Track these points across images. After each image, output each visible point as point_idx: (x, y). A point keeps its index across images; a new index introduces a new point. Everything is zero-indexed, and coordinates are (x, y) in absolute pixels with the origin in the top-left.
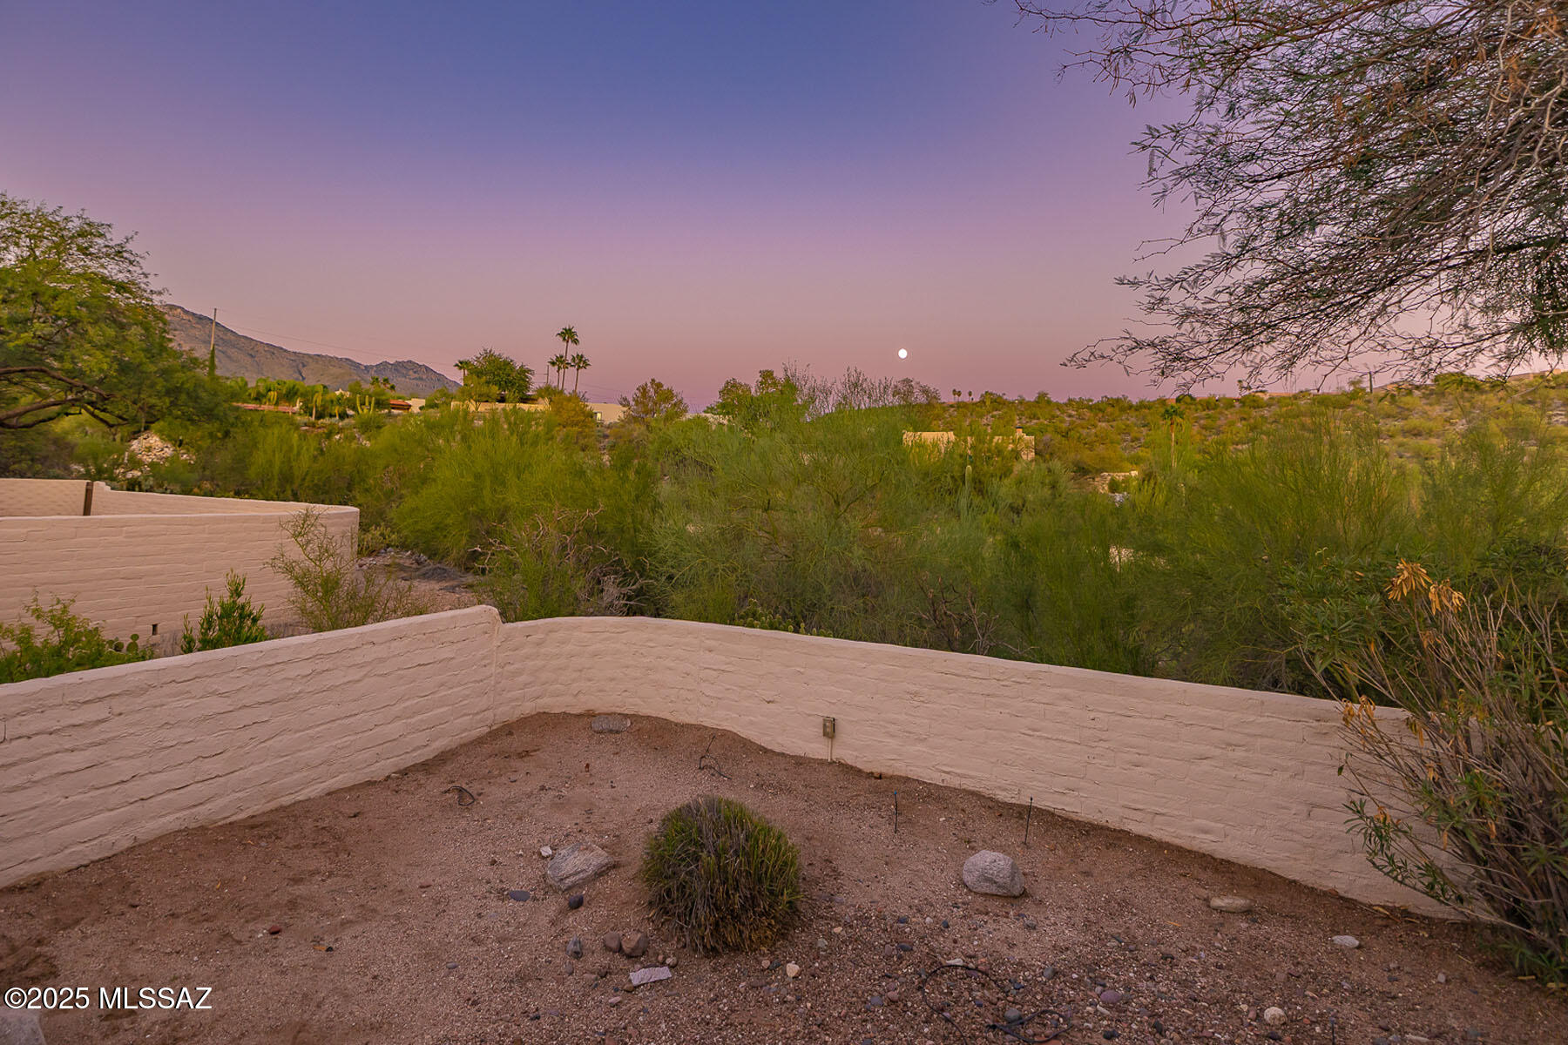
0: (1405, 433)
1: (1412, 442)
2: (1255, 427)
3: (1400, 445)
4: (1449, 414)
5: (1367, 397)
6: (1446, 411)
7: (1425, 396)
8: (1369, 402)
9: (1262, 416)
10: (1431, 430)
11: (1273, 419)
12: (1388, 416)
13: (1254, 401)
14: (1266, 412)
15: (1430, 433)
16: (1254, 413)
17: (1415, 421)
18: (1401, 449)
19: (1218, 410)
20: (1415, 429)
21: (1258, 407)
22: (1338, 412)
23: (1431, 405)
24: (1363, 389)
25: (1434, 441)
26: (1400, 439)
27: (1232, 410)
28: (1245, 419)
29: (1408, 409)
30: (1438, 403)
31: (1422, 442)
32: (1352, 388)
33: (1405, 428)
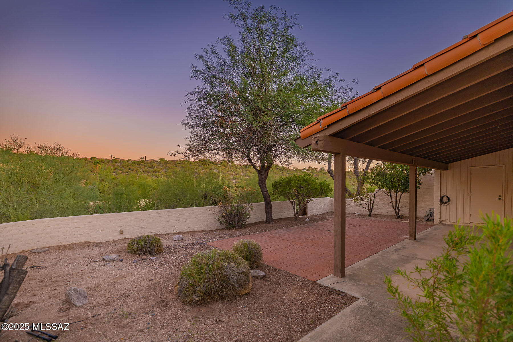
0: (154, 171)
1: (155, 173)
2: (117, 168)
3: (152, 174)
4: (162, 168)
5: (145, 163)
6: (161, 167)
7: (157, 163)
8: (145, 164)
9: (118, 165)
10: (158, 171)
11: (122, 166)
12: (150, 167)
13: (116, 161)
14: (119, 165)
15: (158, 172)
16: (116, 164)
17: (155, 169)
18: (153, 175)
19: (105, 163)
20: (155, 170)
21: (117, 163)
22: (139, 166)
23: (158, 165)
24: (144, 160)
25: (159, 173)
26: (152, 173)
27: (109, 163)
28: (113, 166)
29: (154, 166)
30: (160, 165)
31: (157, 174)
32: (141, 160)
33: (153, 170)
